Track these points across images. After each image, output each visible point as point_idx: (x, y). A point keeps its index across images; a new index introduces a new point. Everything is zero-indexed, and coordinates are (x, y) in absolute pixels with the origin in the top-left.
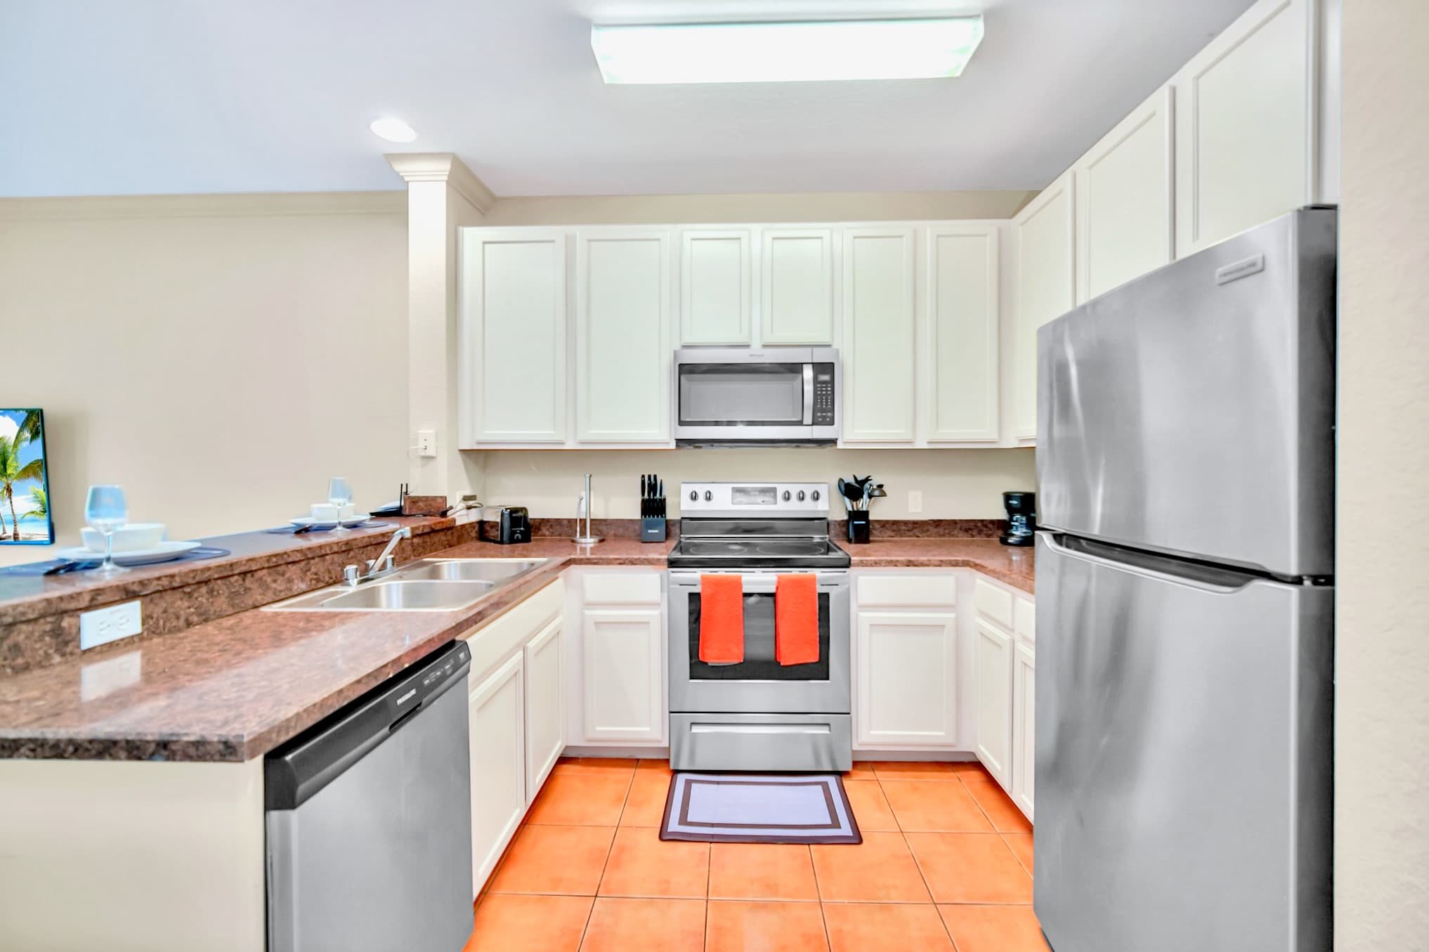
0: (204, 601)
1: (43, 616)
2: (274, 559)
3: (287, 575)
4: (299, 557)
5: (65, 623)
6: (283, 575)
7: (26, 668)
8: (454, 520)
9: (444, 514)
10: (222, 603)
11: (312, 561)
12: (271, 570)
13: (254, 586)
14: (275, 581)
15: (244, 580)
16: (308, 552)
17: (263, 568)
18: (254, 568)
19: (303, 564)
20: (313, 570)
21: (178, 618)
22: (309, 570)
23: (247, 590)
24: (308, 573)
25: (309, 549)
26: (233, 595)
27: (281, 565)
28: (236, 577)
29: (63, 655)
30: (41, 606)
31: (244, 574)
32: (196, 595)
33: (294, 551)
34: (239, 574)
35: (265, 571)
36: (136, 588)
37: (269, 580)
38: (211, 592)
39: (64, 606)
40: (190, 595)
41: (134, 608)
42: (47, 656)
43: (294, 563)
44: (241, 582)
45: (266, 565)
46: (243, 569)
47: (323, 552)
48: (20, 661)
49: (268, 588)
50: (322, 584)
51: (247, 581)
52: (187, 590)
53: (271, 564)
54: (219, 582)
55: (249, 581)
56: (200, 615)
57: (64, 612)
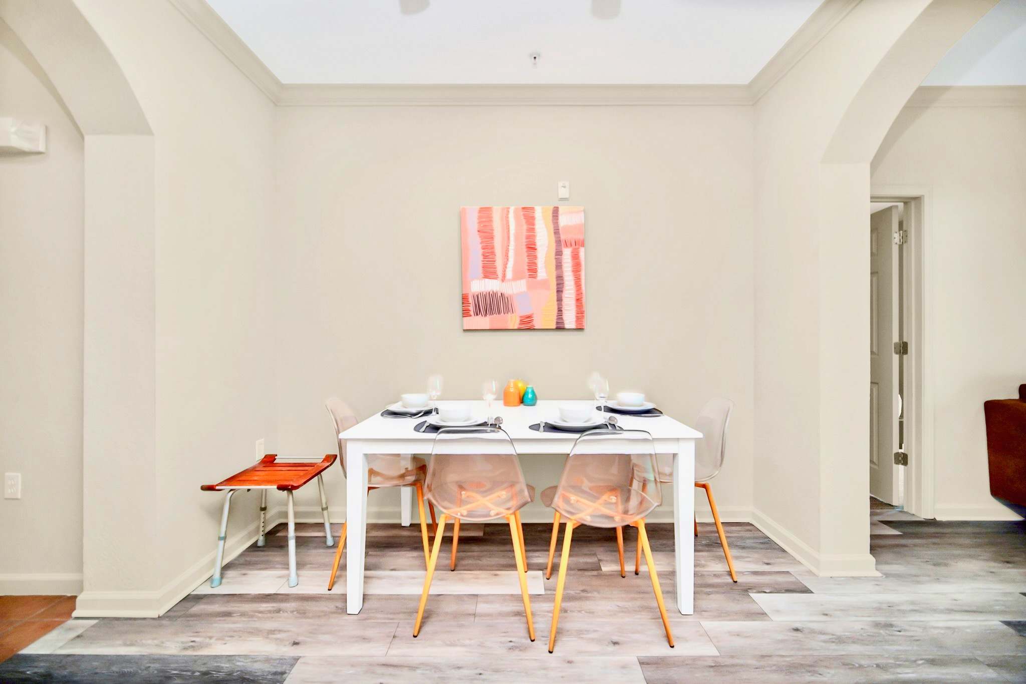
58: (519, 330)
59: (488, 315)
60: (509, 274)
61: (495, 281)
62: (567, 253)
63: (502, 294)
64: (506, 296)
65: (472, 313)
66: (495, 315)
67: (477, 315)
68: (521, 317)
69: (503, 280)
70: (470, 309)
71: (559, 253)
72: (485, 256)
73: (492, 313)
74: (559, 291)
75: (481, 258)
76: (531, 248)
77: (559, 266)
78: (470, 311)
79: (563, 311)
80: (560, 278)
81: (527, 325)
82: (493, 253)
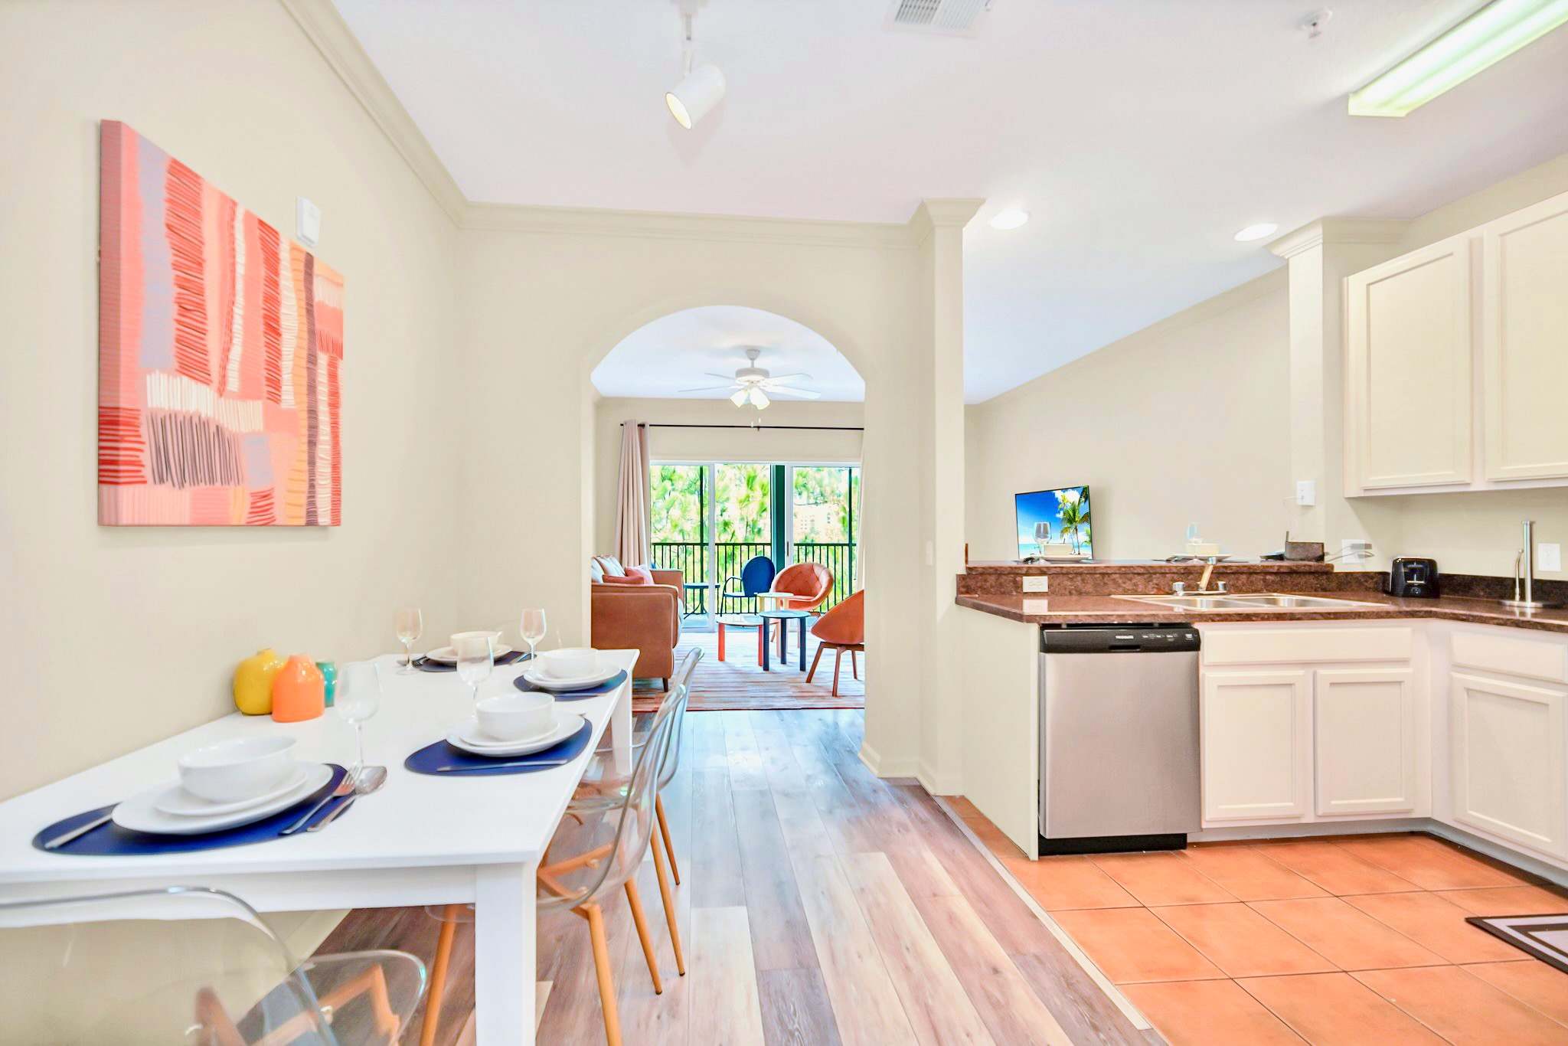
0: (1079, 584)
1: (1009, 574)
2: (1123, 569)
3: (1134, 581)
4: (1142, 571)
5: (1018, 579)
6: (1130, 580)
7: (1004, 593)
8: (1332, 567)
9: (1321, 558)
10: (1089, 588)
11: (1154, 576)
12: (1122, 576)
13: (1110, 583)
14: (1124, 583)
15: (1103, 578)
16: (1149, 569)
17: (1116, 573)
18: (1109, 572)
19: (1146, 576)
20: (1155, 581)
21: (1065, 589)
22: (1151, 581)
23: (1105, 584)
24: (1151, 583)
25: (1150, 567)
26: (1096, 585)
27: (1129, 574)
28: (1098, 576)
29: (1017, 592)
30: (1009, 569)
31: (1103, 574)
32: (1075, 580)
33: (1138, 567)
34: (1100, 574)
35: (1118, 576)
36: (1045, 570)
37: (1120, 581)
38: (1083, 580)
39: (1017, 571)
40: (1071, 579)
41: (1044, 579)
42: (1012, 592)
43: (1139, 574)
44: (1101, 578)
45: (1118, 572)
46: (1101, 571)
47: (1163, 571)
48: (1002, 590)
49: (1119, 586)
50: (1162, 593)
51: (1105, 579)
52: (1070, 576)
53: (1121, 572)
54: (1088, 576)
55: (1106, 579)
56: (1076, 591)
57: (1018, 574)
58: (249, 524)
59: (187, 485)
60: (233, 384)
61: (203, 387)
62: (323, 359)
63: (217, 427)
64: (227, 435)
65: (147, 472)
66: (202, 485)
67: (162, 480)
68: (253, 495)
69: (221, 391)
70: (144, 463)
71: (312, 360)
72: (183, 310)
73: (195, 481)
74: (312, 443)
75: (173, 310)
76: (272, 328)
77: (312, 388)
78: (143, 466)
79: (317, 486)
80: (312, 413)
81: (262, 513)
82: (201, 307)
